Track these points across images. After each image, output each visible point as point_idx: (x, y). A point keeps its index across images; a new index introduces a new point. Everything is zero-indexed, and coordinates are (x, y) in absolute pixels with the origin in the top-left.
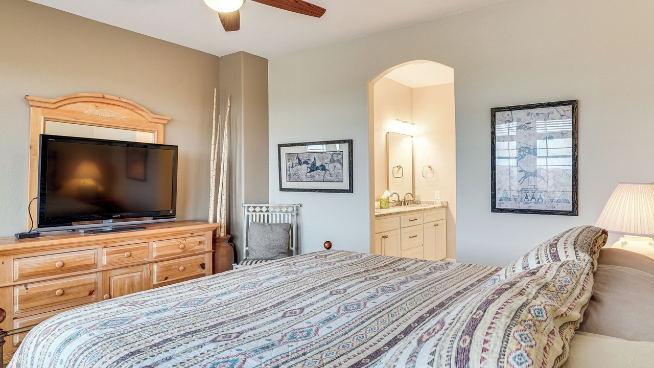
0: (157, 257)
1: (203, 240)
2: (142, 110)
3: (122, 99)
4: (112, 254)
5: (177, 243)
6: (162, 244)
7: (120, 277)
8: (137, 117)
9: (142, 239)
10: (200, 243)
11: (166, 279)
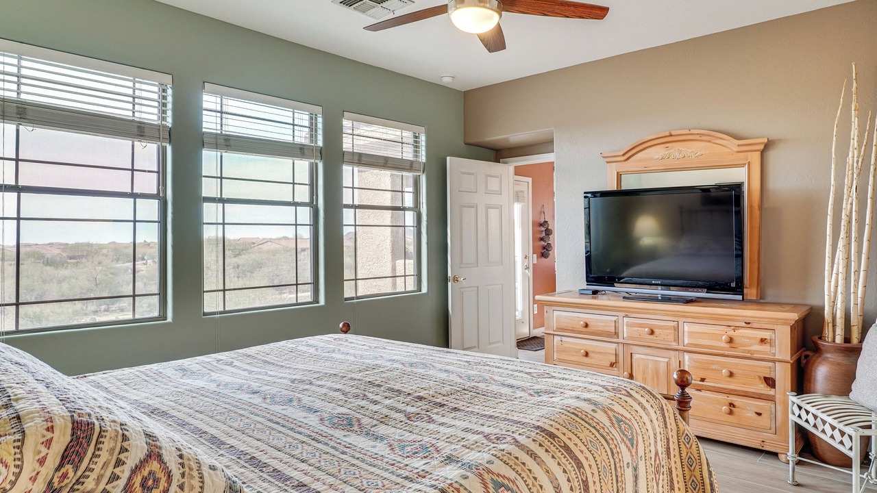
0: (690, 345)
1: (768, 338)
2: (721, 138)
3: (693, 131)
4: (633, 327)
5: (720, 332)
6: (696, 328)
7: (643, 357)
8: (718, 149)
9: (666, 315)
10: (763, 341)
11: (703, 380)
